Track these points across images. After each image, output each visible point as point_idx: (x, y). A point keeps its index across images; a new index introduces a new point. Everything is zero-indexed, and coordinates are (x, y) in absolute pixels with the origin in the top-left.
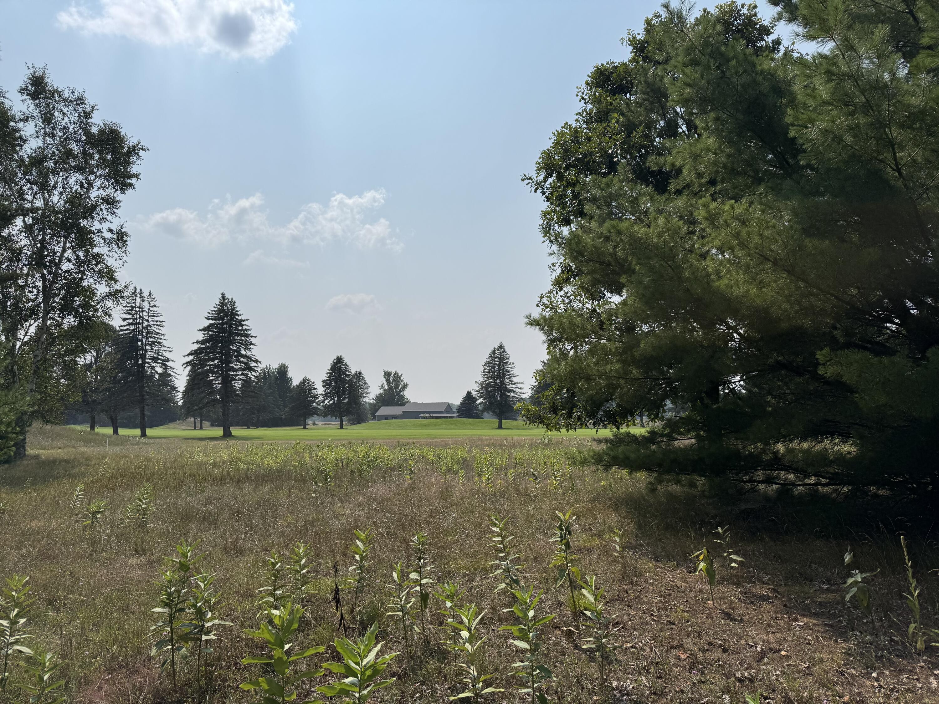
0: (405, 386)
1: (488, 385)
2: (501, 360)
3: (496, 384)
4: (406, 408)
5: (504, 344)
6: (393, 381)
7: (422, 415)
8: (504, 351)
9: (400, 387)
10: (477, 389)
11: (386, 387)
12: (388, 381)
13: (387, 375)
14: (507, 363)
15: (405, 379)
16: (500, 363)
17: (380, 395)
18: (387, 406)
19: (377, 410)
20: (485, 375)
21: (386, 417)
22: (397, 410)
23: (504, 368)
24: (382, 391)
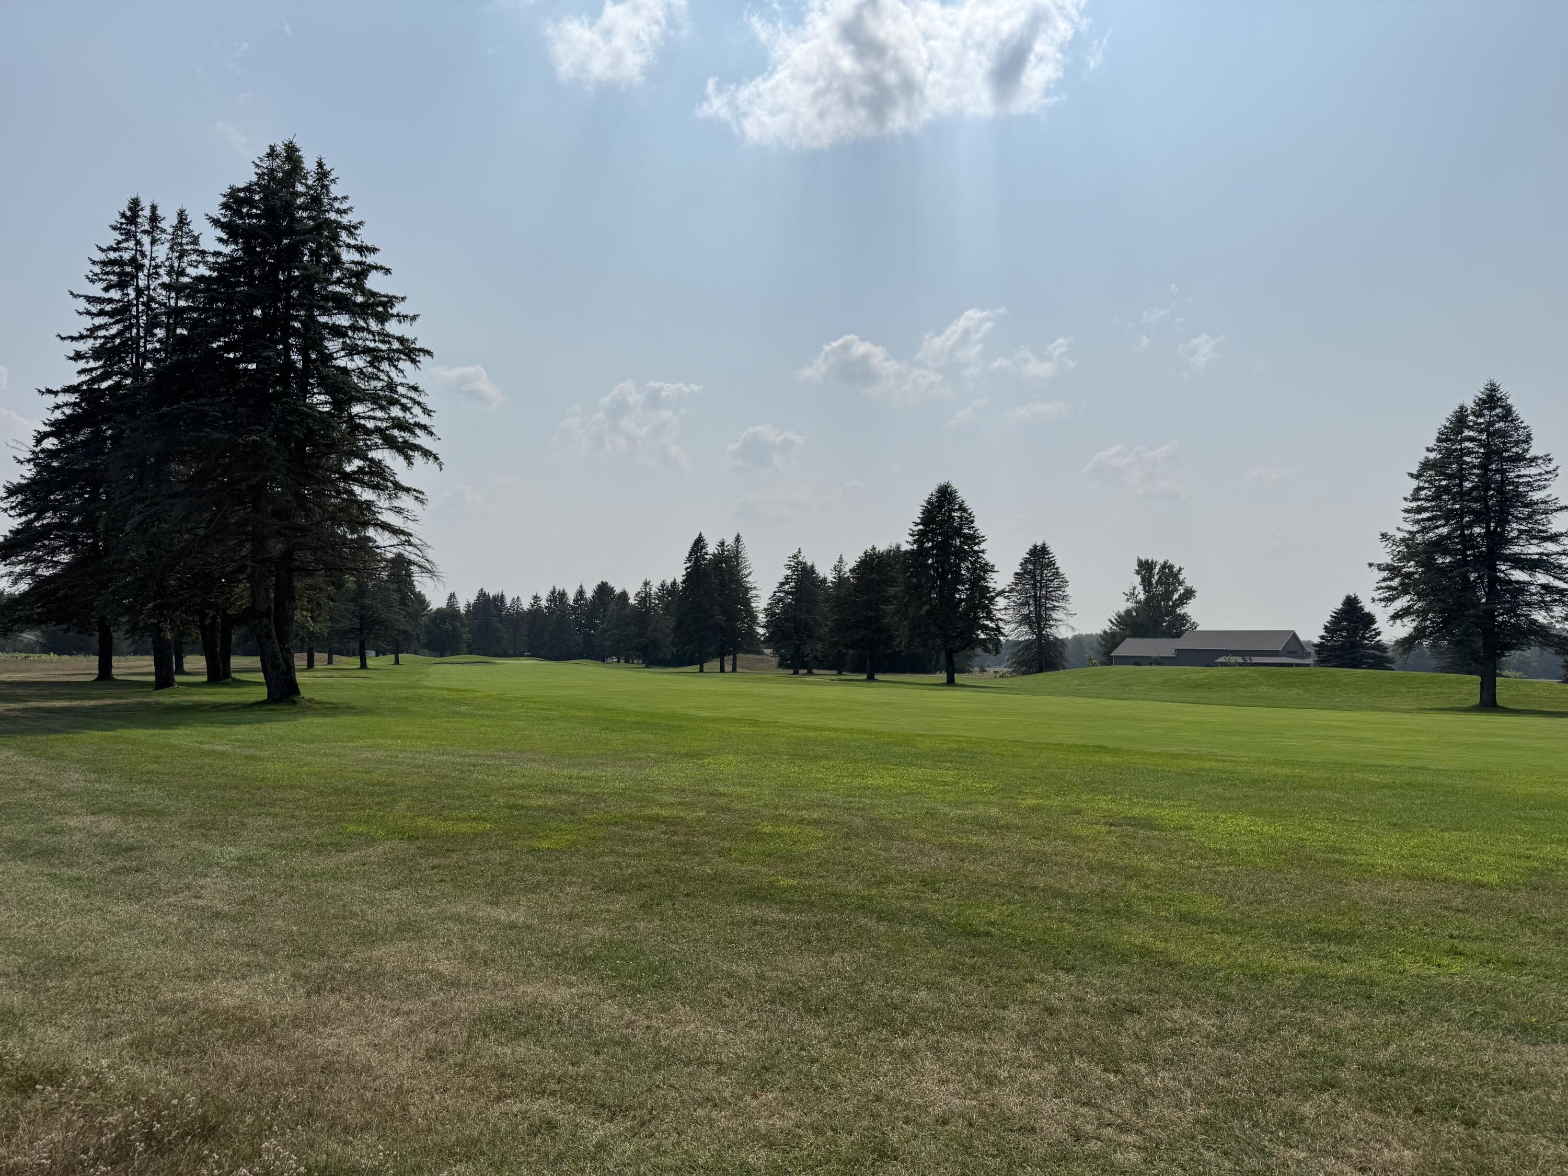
0: (1189, 594)
1: (1439, 545)
2: (1491, 454)
3: (1468, 542)
4: (1183, 643)
5: (1503, 389)
6: (1159, 582)
7: (1222, 660)
8: (1508, 410)
9: (1176, 596)
10: (1387, 559)
11: (1142, 597)
12: (1146, 582)
13: (1145, 568)
14: (1518, 458)
15: (1189, 578)
16: (1487, 457)
17: (1128, 612)
18: (1143, 636)
19: (1116, 645)
20: (1420, 510)
21: (1137, 661)
22: (1164, 647)
23: (1505, 481)
24: (1130, 605)
